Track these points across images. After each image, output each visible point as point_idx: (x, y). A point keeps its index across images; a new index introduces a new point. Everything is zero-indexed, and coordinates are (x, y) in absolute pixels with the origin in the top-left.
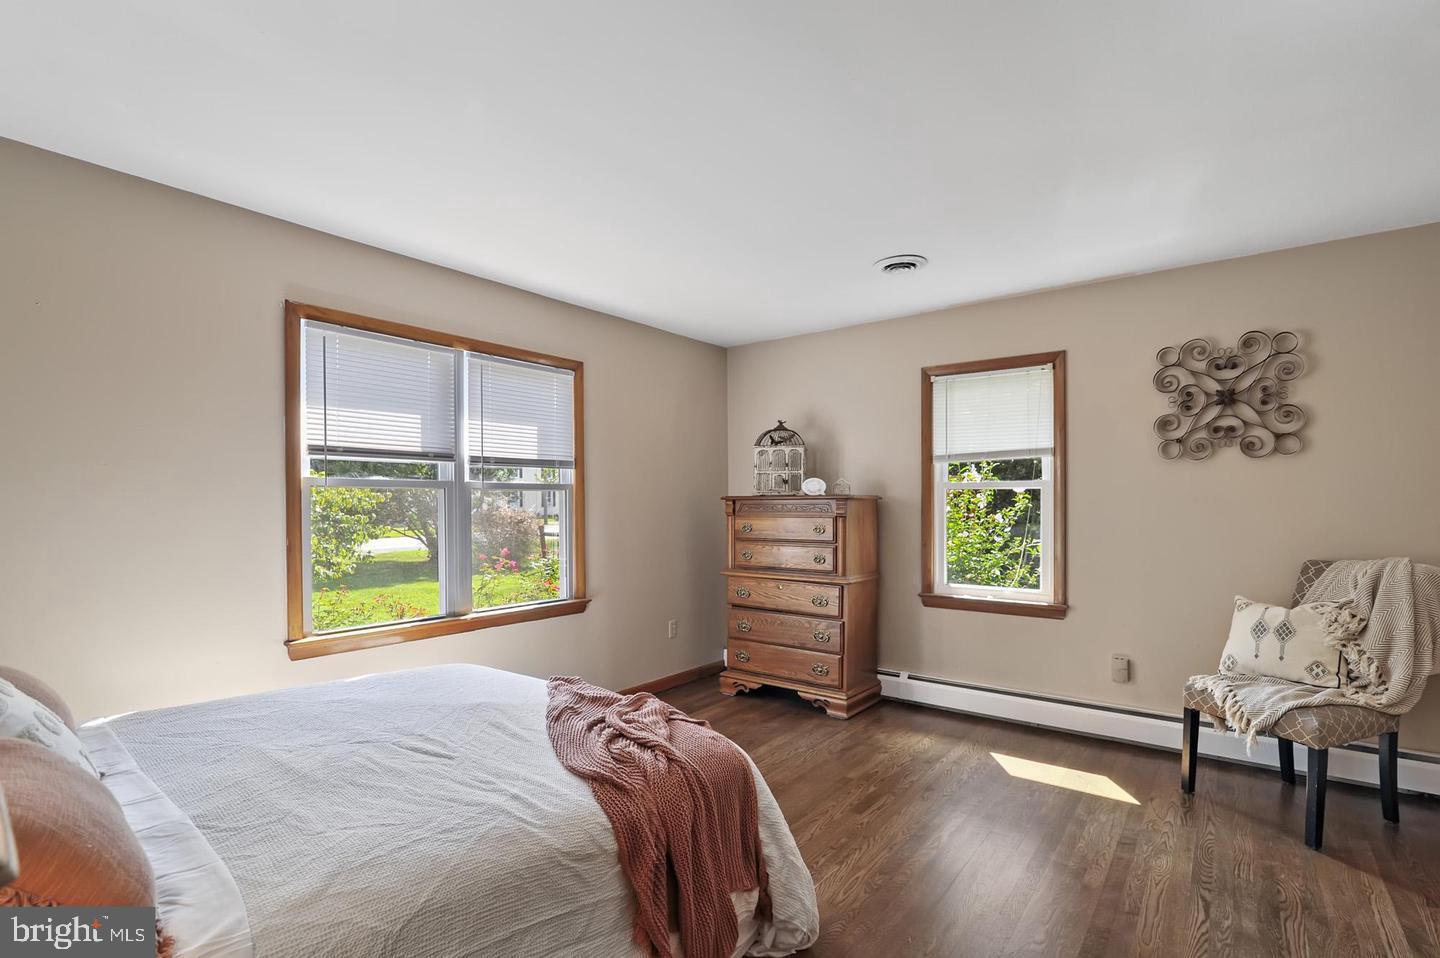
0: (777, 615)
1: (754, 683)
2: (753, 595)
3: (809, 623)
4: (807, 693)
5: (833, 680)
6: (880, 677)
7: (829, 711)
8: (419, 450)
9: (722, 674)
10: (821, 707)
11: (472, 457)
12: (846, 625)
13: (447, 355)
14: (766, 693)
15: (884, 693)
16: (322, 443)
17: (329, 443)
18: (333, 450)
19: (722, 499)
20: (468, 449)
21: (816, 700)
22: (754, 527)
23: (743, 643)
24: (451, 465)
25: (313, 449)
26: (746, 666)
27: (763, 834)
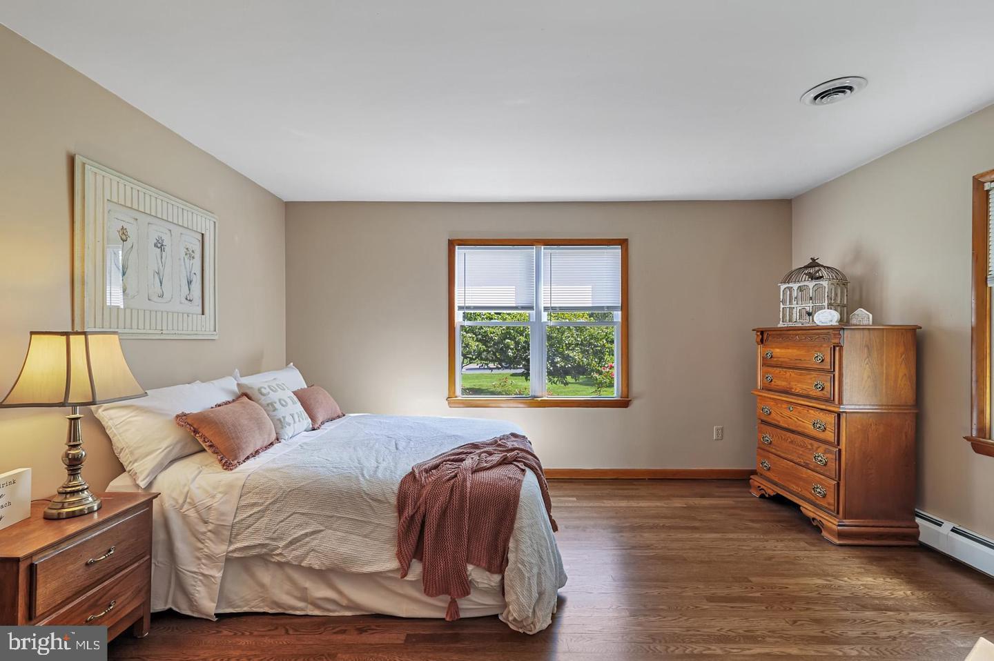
0: (789, 434)
1: (771, 490)
2: (773, 414)
3: (812, 445)
4: (808, 510)
5: (829, 504)
6: (918, 520)
7: (824, 533)
8: (514, 305)
9: (752, 477)
10: (817, 526)
11: (544, 307)
12: (843, 453)
13: (533, 251)
14: (779, 500)
15: (922, 539)
16: (463, 305)
17: (467, 305)
18: (468, 308)
19: (753, 330)
20: (543, 303)
21: (814, 519)
22: (774, 354)
23: (766, 454)
24: (533, 312)
25: (461, 308)
26: (769, 474)
27: (511, 545)
